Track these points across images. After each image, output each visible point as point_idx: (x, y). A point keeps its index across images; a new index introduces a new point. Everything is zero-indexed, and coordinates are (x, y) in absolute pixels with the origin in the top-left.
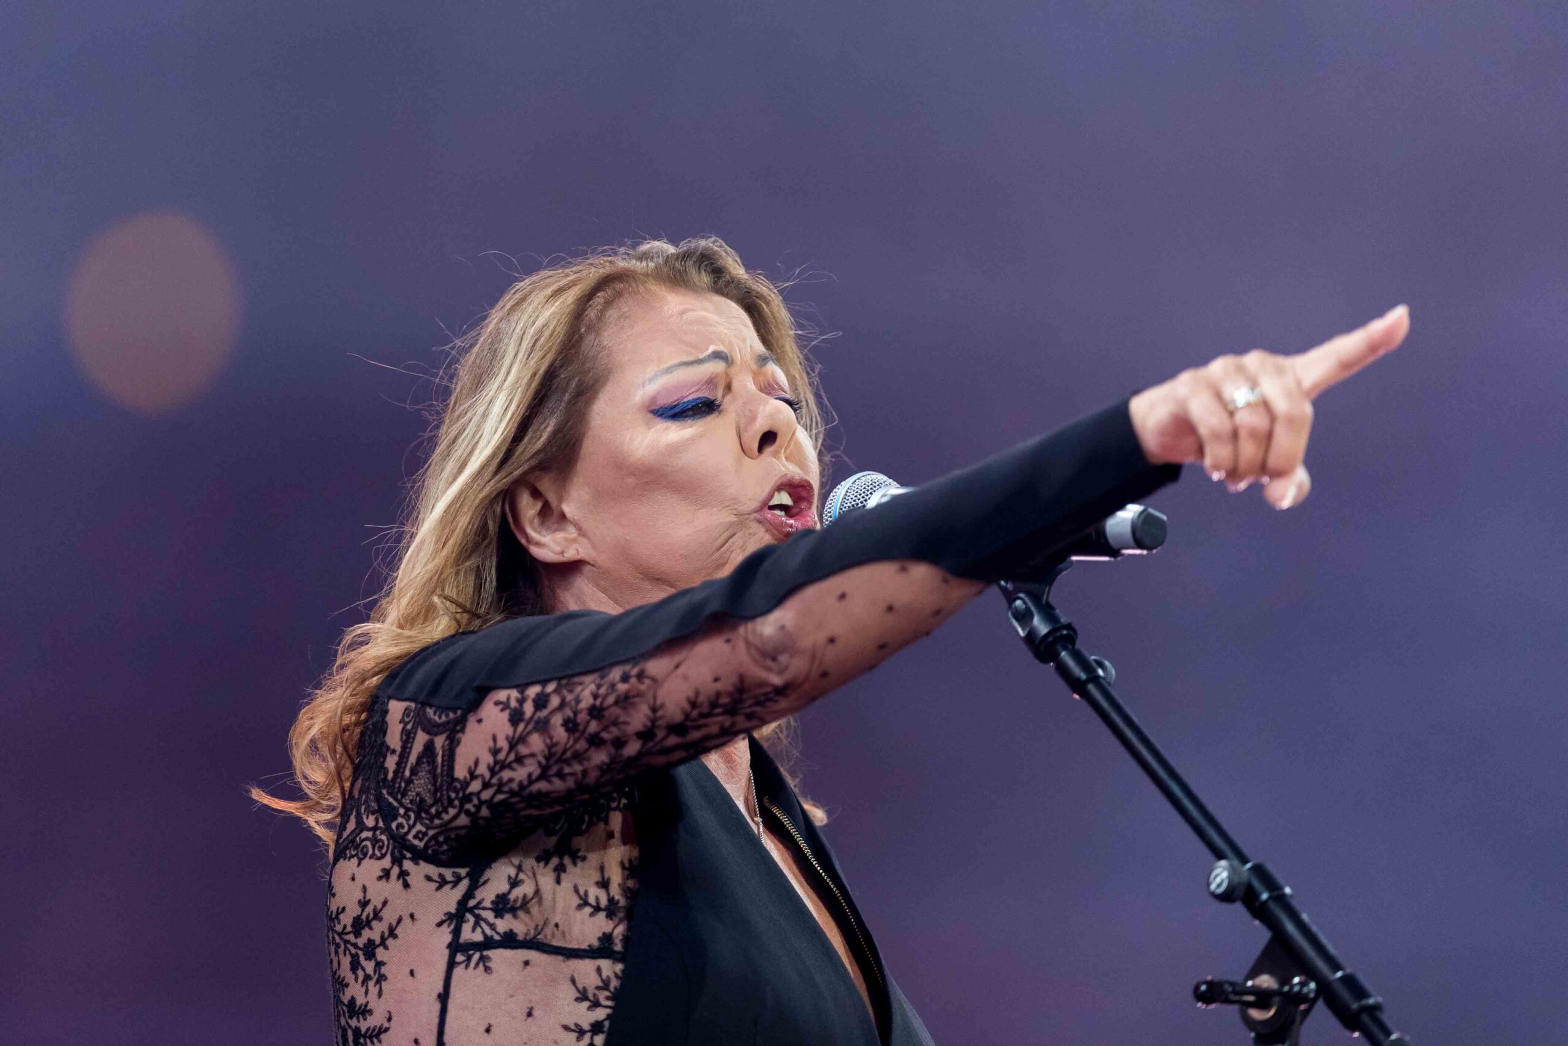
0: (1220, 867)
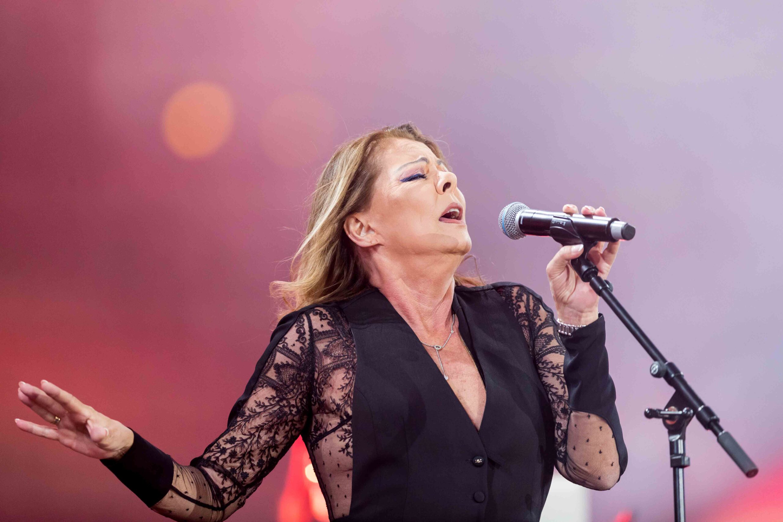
0: (655, 364)
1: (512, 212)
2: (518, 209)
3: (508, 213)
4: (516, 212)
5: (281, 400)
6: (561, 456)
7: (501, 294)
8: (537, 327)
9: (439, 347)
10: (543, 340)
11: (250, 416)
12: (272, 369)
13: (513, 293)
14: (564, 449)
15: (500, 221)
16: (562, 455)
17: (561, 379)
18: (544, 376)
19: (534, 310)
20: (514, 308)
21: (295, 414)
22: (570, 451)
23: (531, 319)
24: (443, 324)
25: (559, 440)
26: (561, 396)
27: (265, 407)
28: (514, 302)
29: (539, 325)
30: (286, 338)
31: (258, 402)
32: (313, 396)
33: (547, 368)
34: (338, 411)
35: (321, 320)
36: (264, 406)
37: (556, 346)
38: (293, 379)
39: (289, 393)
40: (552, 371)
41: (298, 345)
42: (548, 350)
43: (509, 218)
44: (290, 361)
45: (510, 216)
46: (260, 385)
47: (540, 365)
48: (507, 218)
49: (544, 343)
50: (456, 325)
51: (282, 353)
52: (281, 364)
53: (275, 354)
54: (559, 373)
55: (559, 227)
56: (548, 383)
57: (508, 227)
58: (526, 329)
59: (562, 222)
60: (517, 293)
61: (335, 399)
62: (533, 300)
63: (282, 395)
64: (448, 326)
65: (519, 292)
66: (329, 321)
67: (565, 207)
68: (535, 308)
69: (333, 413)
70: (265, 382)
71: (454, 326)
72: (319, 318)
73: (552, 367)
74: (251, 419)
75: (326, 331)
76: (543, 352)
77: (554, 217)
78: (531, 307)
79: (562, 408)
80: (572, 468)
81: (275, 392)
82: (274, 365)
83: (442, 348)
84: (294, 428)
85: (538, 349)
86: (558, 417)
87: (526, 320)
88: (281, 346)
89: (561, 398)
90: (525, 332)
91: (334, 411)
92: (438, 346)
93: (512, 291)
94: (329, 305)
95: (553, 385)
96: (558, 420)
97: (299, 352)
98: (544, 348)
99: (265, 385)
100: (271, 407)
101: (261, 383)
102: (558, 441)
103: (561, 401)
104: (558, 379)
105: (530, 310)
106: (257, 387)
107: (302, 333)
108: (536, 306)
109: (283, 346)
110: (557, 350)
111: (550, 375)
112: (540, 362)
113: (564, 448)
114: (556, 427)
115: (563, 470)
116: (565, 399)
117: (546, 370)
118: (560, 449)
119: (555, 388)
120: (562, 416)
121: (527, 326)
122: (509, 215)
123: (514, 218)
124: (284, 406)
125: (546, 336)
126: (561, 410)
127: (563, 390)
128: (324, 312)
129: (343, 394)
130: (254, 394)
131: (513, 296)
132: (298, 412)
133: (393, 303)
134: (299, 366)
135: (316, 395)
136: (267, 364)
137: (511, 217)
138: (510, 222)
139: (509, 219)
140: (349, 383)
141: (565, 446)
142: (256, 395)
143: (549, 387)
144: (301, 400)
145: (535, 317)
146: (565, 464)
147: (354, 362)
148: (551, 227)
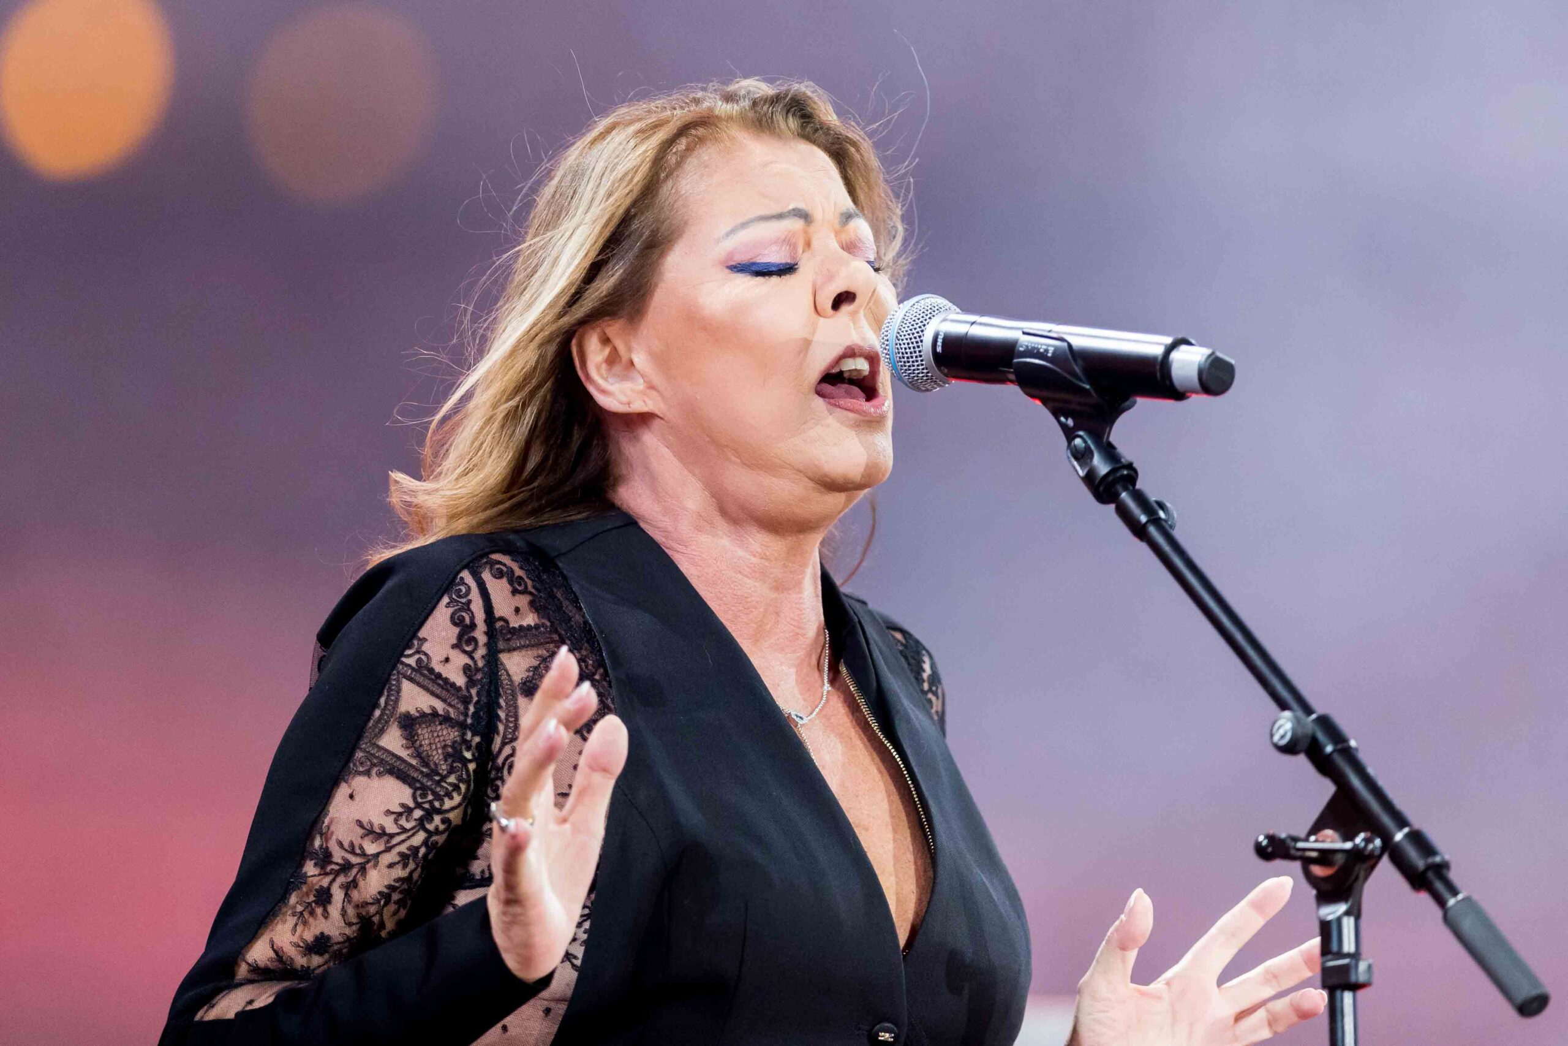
0: (1284, 718)
1: (914, 321)
2: (931, 313)
3: (904, 326)
4: (926, 320)
5: (429, 815)
12: (394, 726)
27: (386, 838)
30: (424, 637)
31: (362, 822)
35: (514, 593)
36: (385, 835)
38: (454, 755)
39: (448, 795)
41: (459, 659)
44: (440, 706)
45: (909, 332)
48: (903, 337)
51: (417, 684)
52: (416, 713)
53: (399, 687)
55: (1037, 361)
57: (906, 359)
59: (1044, 347)
63: (430, 802)
66: (531, 597)
70: (375, 761)
72: (510, 588)
75: (528, 627)
77: (1025, 334)
82: (397, 716)
88: (413, 661)
97: (460, 680)
99: (376, 770)
100: (404, 837)
106: (351, 776)
107: (467, 625)
109: (420, 661)
122: (907, 329)
123: (920, 337)
134: (464, 720)
136: (377, 712)
137: (913, 334)
138: (911, 345)
139: (907, 339)
148: (1015, 360)
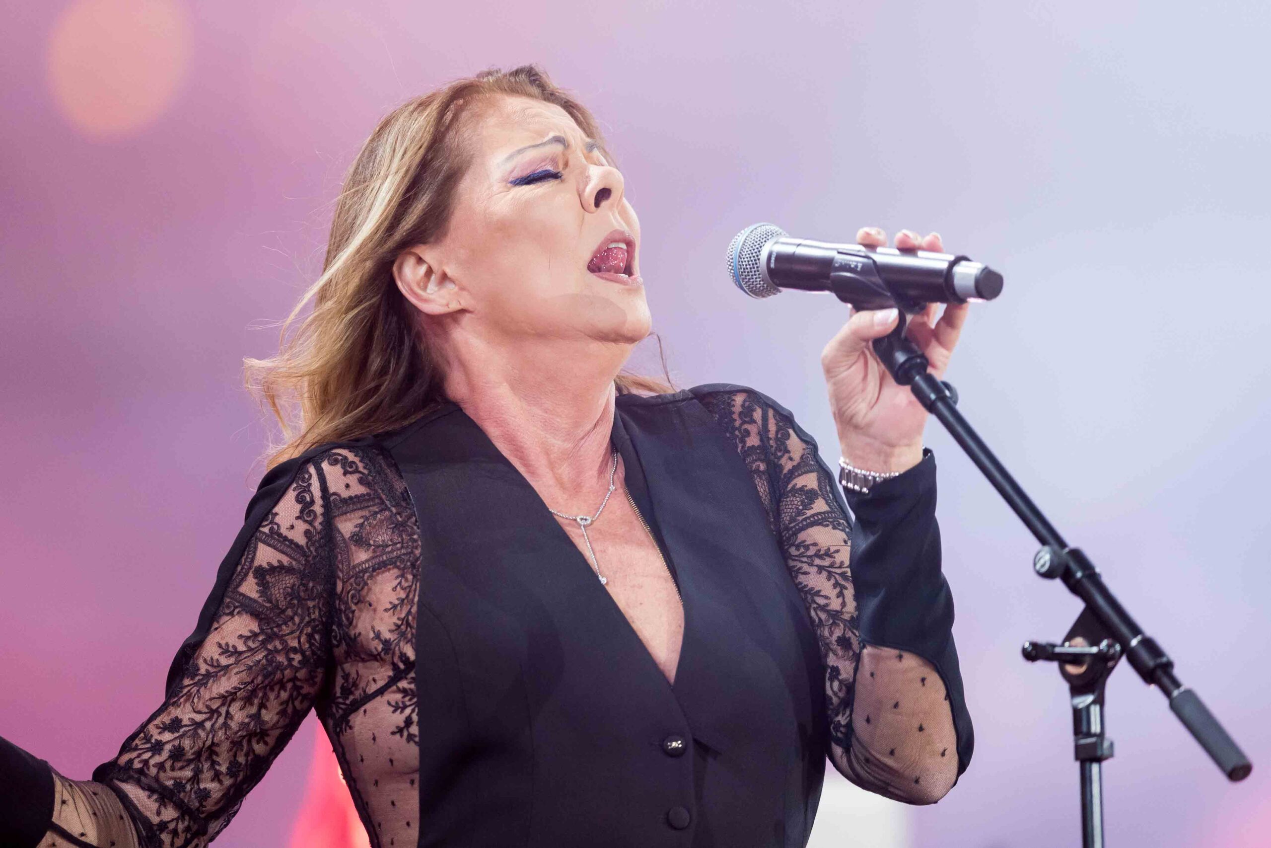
0: (1043, 550)
1: (753, 243)
2: (767, 237)
3: (746, 244)
4: (762, 243)
5: (270, 638)
6: (839, 735)
7: (711, 409)
8: (785, 474)
9: (586, 520)
10: (798, 499)
11: (208, 675)
12: (251, 575)
13: (734, 406)
14: (846, 718)
15: (729, 261)
16: (841, 732)
17: (835, 579)
18: (800, 573)
19: (777, 439)
20: (737, 436)
21: (298, 666)
22: (859, 725)
23: (772, 457)
24: (594, 472)
25: (835, 700)
26: (837, 612)
27: (237, 655)
28: (737, 424)
29: (789, 470)
30: (276, 514)
31: (223, 646)
32: (334, 627)
33: (804, 556)
34: (386, 653)
35: (345, 474)
36: (236, 653)
37: (824, 513)
38: (292, 594)
39: (286, 624)
40: (817, 561)
41: (301, 526)
42: (808, 521)
43: (748, 256)
44: (285, 560)
45: (749, 252)
46: (227, 611)
47: (793, 551)
48: (744, 256)
49: (799, 506)
50: (620, 474)
51: (269, 545)
52: (267, 567)
53: (256, 548)
54: (832, 566)
55: (848, 274)
56: (809, 587)
57: (746, 273)
58: (761, 479)
59: (855, 264)
60: (743, 406)
61: (381, 631)
62: (776, 419)
63: (272, 629)
64: (604, 476)
65: (747, 404)
66: (361, 475)
67: (861, 232)
68: (779, 436)
69: (377, 660)
70: (237, 604)
71: (615, 476)
72: (342, 471)
73: (818, 555)
74: (211, 681)
75: (356, 496)
76: (797, 525)
77: (839, 253)
78: (772, 434)
79: (839, 637)
80: (862, 758)
81: (257, 624)
82: (253, 569)
83: (592, 521)
84: (299, 694)
85: (788, 518)
86: (831, 655)
87: (762, 461)
88: (266, 530)
89: (835, 616)
90: (760, 484)
91: (379, 654)
92: (585, 517)
93: (733, 403)
94: (359, 444)
95: (820, 591)
96: (832, 660)
97: (302, 541)
98: (799, 515)
99: (237, 611)
100: (249, 654)
101: (228, 607)
102: (832, 704)
103: (837, 621)
104: (829, 579)
105: (769, 439)
106: (220, 616)
107: (308, 502)
108: (781, 432)
109: (271, 529)
110: (825, 519)
111: (813, 570)
112: (793, 545)
113: (844, 718)
114: (828, 675)
115: (844, 762)
116: (844, 617)
117: (805, 559)
118: (837, 719)
119: (823, 596)
120: (840, 653)
121: (763, 472)
122: (747, 250)
123: (757, 256)
124: (277, 651)
125: (804, 491)
126: (836, 641)
127: (840, 600)
128: (351, 456)
129: (395, 620)
130: (216, 629)
131: (734, 413)
132: (304, 662)
133: (493, 432)
134: (304, 569)
135: (340, 625)
136: (239, 568)
137: (752, 254)
139: (747, 258)
140: (407, 596)
141: (848, 713)
142: (219, 632)
143: (810, 594)
144: (310, 636)
145: (779, 454)
146: (847, 750)
147: (415, 555)
148: (832, 273)
